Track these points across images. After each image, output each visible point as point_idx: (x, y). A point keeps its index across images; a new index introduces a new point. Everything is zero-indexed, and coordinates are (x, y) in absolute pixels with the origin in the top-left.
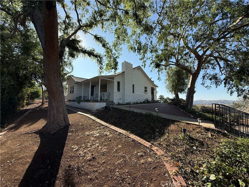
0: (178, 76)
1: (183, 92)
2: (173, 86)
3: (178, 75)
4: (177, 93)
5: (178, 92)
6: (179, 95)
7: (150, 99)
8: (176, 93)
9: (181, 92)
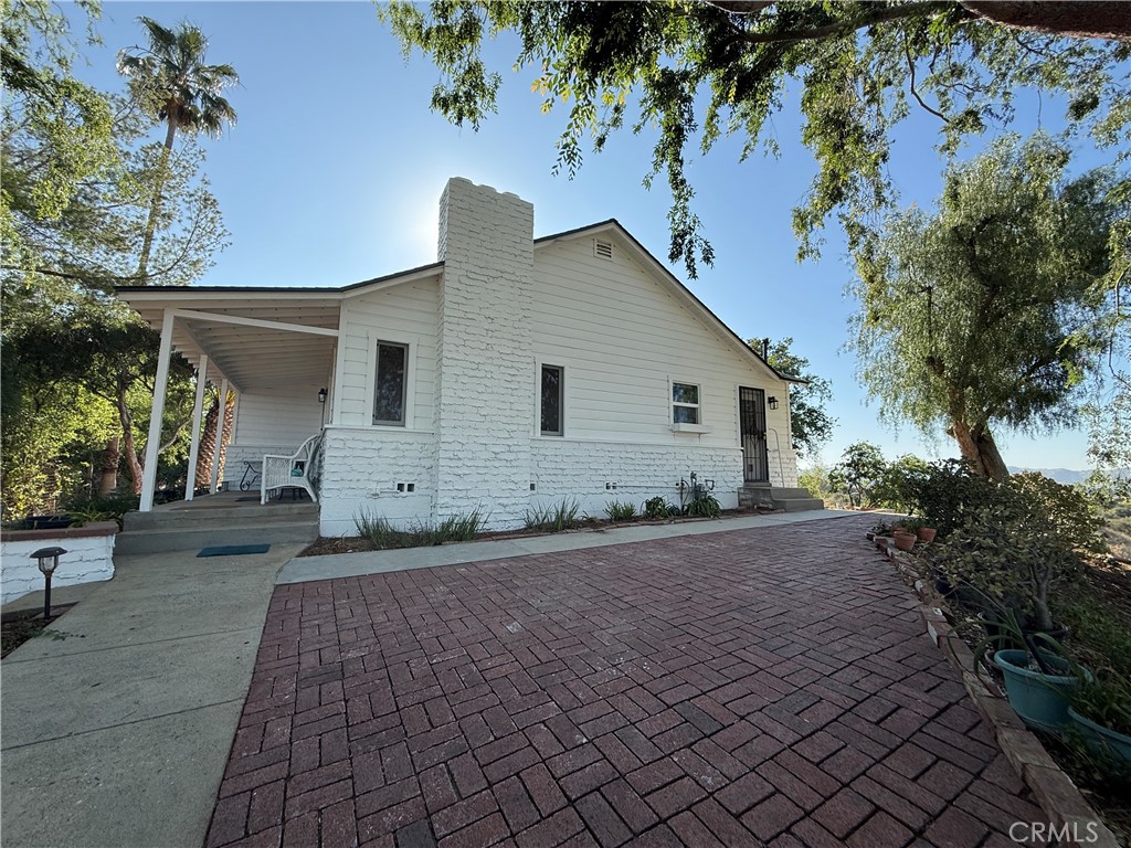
0: (984, 279)
1: (1044, 418)
2: (934, 362)
3: (976, 265)
4: (981, 426)
5: (990, 412)
6: (999, 442)
7: (725, 478)
8: (972, 425)
9: (1019, 416)
